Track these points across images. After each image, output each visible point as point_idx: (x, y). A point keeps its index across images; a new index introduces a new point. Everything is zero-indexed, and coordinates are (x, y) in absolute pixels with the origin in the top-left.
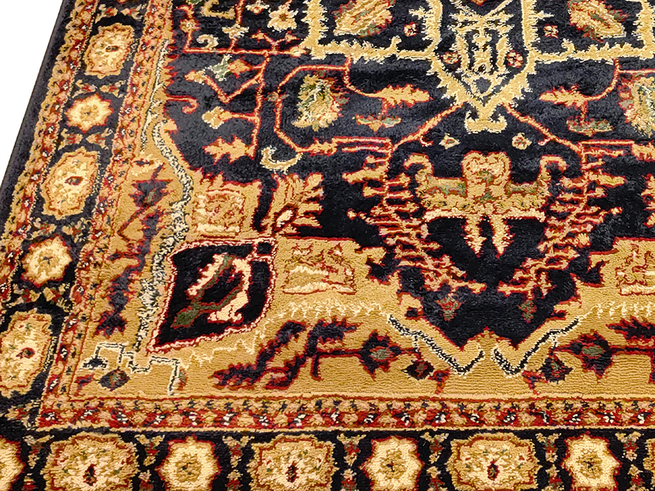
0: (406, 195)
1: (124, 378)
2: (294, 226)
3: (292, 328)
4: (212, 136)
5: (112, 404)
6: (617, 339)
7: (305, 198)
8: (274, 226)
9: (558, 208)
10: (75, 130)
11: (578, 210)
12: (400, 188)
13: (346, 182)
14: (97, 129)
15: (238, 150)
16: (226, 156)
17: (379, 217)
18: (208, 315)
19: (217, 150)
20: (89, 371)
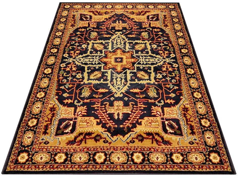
0: (103, 109)
1: (48, 143)
2: (82, 115)
3: (81, 134)
4: (65, 99)
5: (46, 147)
6: (145, 136)
7: (84, 109)
8: (77, 114)
9: (134, 111)
10: (38, 98)
11: (137, 112)
12: (102, 108)
13: (91, 107)
14: (42, 98)
15: (70, 101)
16: (67, 102)
17: (99, 113)
18: (64, 131)
19: (66, 101)
20: (41, 141)
